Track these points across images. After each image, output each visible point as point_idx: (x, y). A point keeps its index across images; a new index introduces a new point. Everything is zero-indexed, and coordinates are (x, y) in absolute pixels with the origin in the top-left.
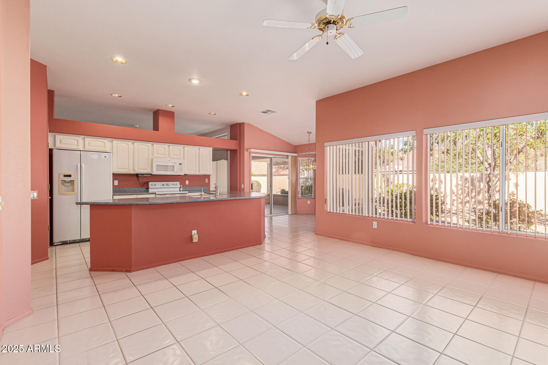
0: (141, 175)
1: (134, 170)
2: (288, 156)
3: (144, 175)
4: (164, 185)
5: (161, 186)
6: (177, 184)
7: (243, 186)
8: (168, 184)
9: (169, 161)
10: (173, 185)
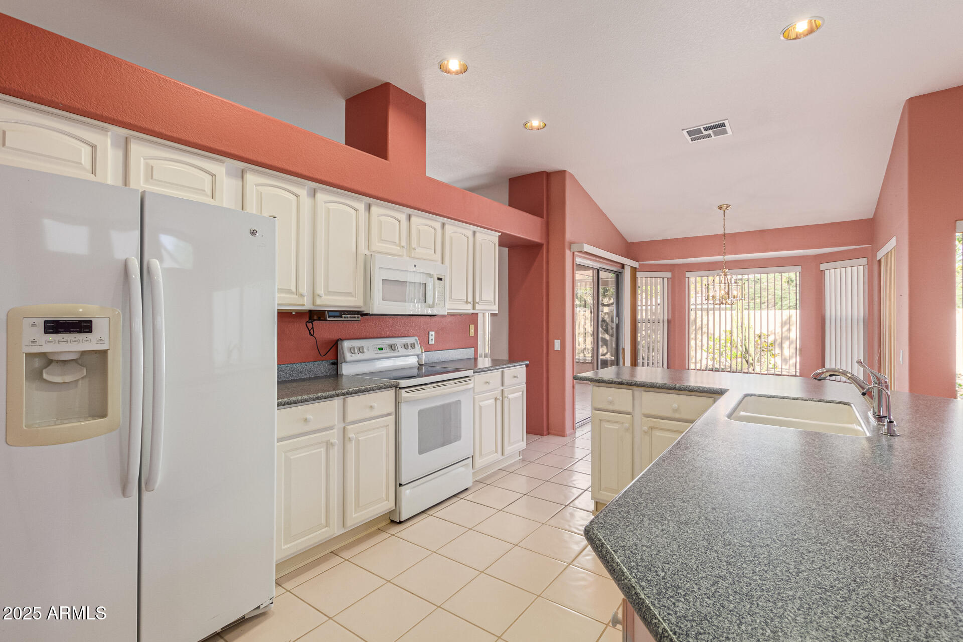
0: (334, 317)
1: (314, 295)
2: (623, 266)
3: (343, 316)
4: (383, 349)
5: (376, 354)
6: (414, 344)
7: (557, 345)
8: (391, 346)
9: (415, 266)
10: (406, 346)
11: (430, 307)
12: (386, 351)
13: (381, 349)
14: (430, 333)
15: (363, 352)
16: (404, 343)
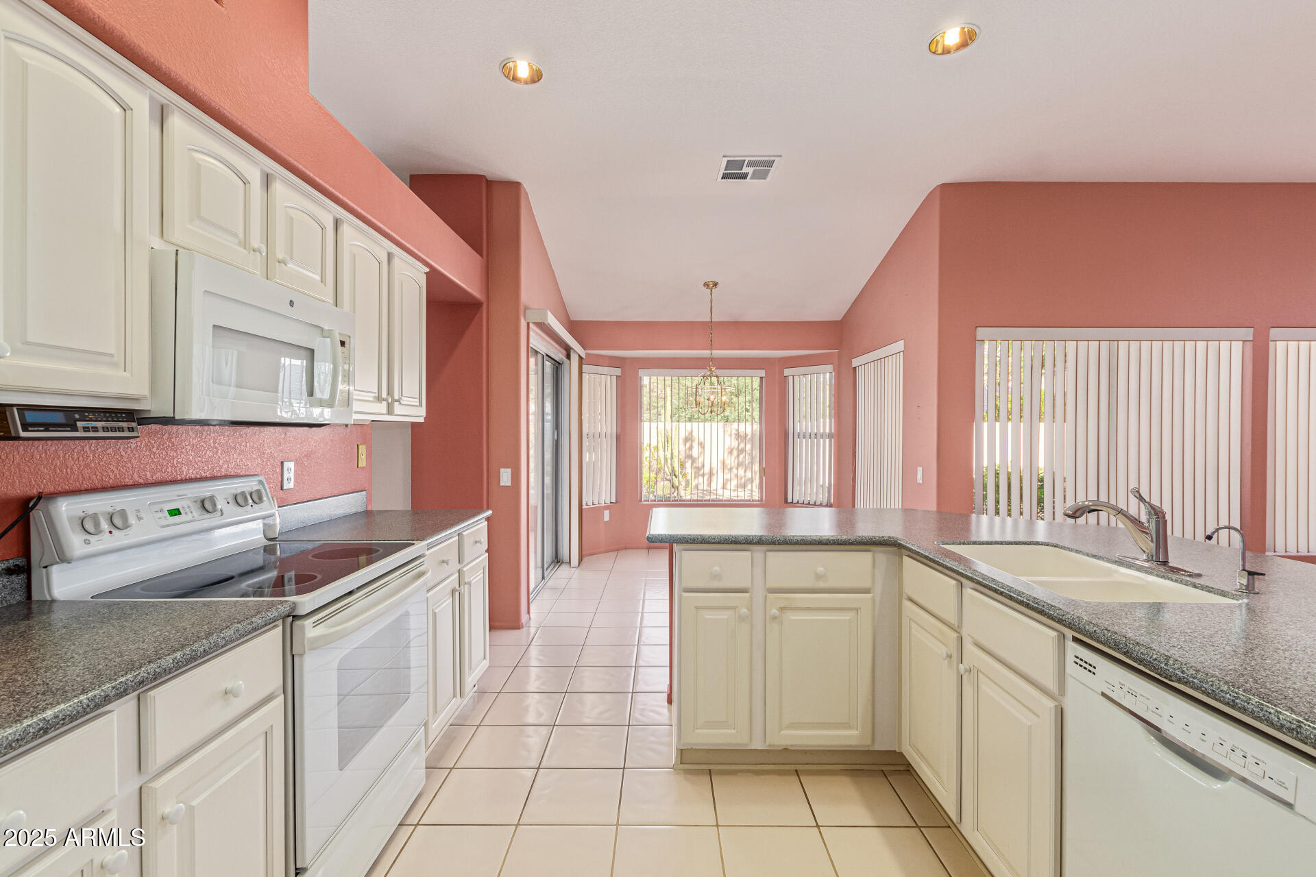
0: (48, 426)
2: (568, 354)
3: (80, 424)
4: (180, 514)
5: (163, 527)
6: (258, 492)
7: (505, 477)
8: (203, 502)
9: (292, 303)
10: (239, 500)
11: (321, 403)
12: (189, 517)
13: (176, 512)
14: (286, 464)
15: (126, 526)
16: (235, 492)
